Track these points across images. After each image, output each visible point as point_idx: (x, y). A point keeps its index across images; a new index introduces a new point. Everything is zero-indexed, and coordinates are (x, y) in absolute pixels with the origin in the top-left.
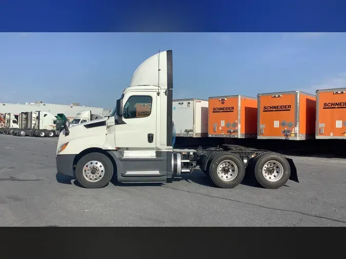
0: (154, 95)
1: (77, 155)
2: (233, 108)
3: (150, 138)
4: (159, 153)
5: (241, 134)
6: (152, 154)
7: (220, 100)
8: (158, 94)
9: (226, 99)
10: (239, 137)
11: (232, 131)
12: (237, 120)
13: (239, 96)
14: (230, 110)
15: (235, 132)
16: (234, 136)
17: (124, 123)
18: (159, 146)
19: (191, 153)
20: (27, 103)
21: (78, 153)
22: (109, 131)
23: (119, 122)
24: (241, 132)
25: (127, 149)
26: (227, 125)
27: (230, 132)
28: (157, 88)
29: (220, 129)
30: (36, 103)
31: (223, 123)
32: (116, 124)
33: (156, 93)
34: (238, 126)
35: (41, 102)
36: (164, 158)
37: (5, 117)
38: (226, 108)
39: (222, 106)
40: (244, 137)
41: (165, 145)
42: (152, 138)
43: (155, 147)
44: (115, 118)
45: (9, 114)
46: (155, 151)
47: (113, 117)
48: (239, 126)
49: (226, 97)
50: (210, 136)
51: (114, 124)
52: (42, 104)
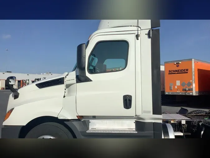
0: (130, 39)
1: (23, 127)
2: (187, 70)
3: (127, 102)
4: (140, 125)
5: (196, 92)
6: (129, 126)
7: (175, 63)
8: (137, 36)
9: (180, 63)
10: (194, 94)
11: (187, 89)
12: (192, 80)
13: (193, 59)
14: (185, 71)
15: (190, 90)
16: (189, 93)
17: (88, 80)
18: (139, 113)
19: (183, 122)
20: (42, 74)
21: (24, 124)
22: (69, 92)
23: (82, 79)
24: (195, 90)
25: (94, 117)
26: (182, 84)
27: (185, 90)
28: (136, 28)
29: (176, 87)
30: (47, 73)
31: (178, 83)
32: (77, 82)
33: (134, 36)
34: (192, 85)
35: (50, 73)
36: (150, 132)
37: (26, 82)
38: (181, 70)
39: (177, 69)
40: (198, 95)
41: (149, 112)
42: (130, 101)
43: (134, 115)
44: (76, 73)
45: (28, 80)
46: (134, 121)
47: (74, 72)
48: (194, 85)
49: (180, 61)
50: (167, 93)
51: (75, 81)
52: (50, 74)
